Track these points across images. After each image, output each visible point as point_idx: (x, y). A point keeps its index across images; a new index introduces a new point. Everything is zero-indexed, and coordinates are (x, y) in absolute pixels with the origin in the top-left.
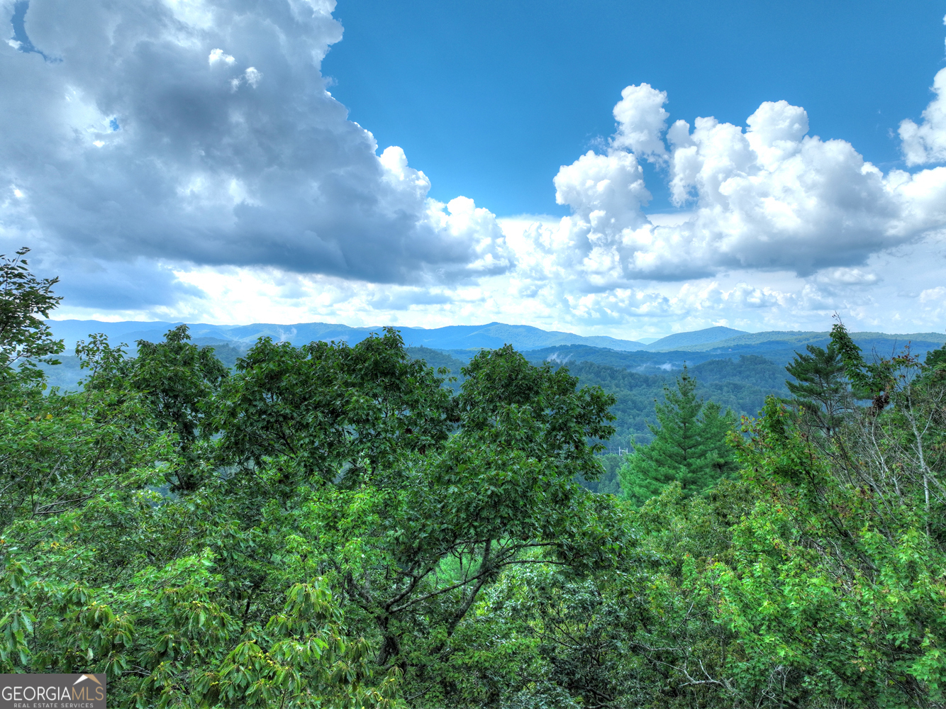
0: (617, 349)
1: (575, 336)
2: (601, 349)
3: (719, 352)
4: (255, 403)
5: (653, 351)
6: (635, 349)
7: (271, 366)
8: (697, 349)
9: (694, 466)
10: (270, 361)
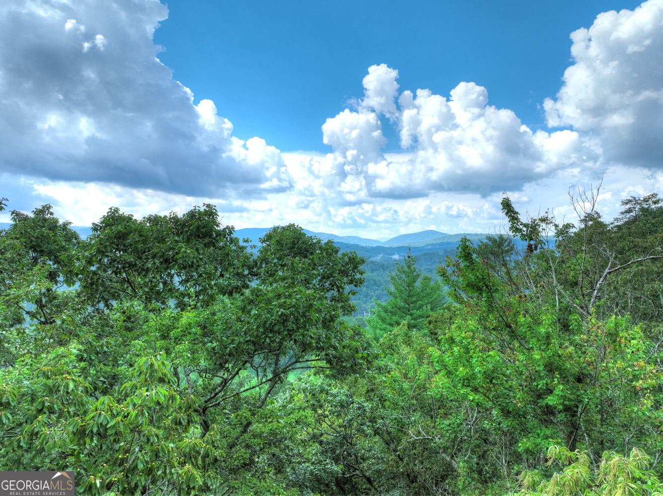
0: (363, 245)
1: (335, 235)
2: (352, 245)
3: (430, 247)
4: (107, 254)
5: (387, 246)
6: (375, 245)
7: (119, 228)
8: (416, 245)
9: (415, 315)
10: (118, 224)
